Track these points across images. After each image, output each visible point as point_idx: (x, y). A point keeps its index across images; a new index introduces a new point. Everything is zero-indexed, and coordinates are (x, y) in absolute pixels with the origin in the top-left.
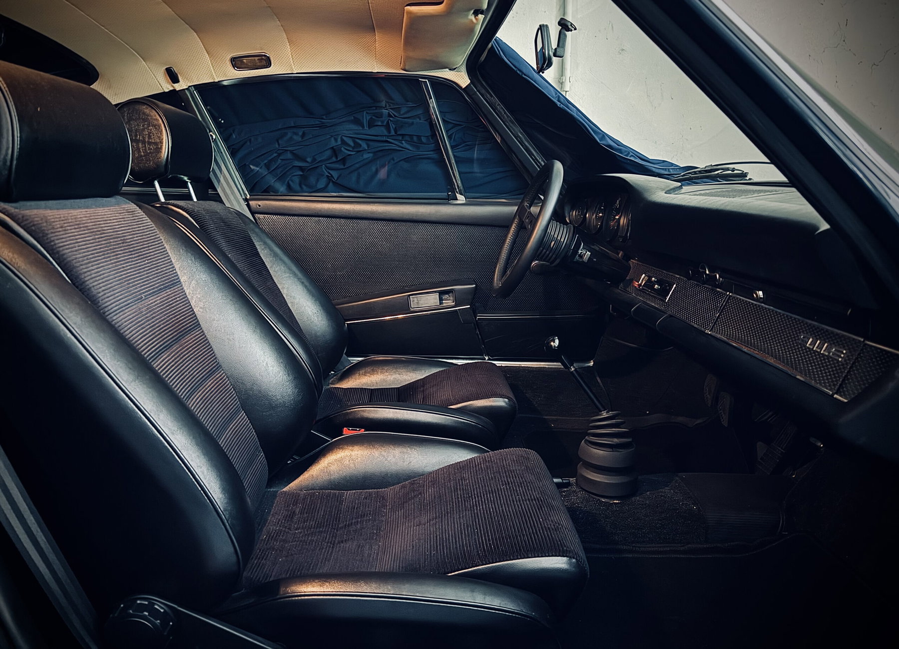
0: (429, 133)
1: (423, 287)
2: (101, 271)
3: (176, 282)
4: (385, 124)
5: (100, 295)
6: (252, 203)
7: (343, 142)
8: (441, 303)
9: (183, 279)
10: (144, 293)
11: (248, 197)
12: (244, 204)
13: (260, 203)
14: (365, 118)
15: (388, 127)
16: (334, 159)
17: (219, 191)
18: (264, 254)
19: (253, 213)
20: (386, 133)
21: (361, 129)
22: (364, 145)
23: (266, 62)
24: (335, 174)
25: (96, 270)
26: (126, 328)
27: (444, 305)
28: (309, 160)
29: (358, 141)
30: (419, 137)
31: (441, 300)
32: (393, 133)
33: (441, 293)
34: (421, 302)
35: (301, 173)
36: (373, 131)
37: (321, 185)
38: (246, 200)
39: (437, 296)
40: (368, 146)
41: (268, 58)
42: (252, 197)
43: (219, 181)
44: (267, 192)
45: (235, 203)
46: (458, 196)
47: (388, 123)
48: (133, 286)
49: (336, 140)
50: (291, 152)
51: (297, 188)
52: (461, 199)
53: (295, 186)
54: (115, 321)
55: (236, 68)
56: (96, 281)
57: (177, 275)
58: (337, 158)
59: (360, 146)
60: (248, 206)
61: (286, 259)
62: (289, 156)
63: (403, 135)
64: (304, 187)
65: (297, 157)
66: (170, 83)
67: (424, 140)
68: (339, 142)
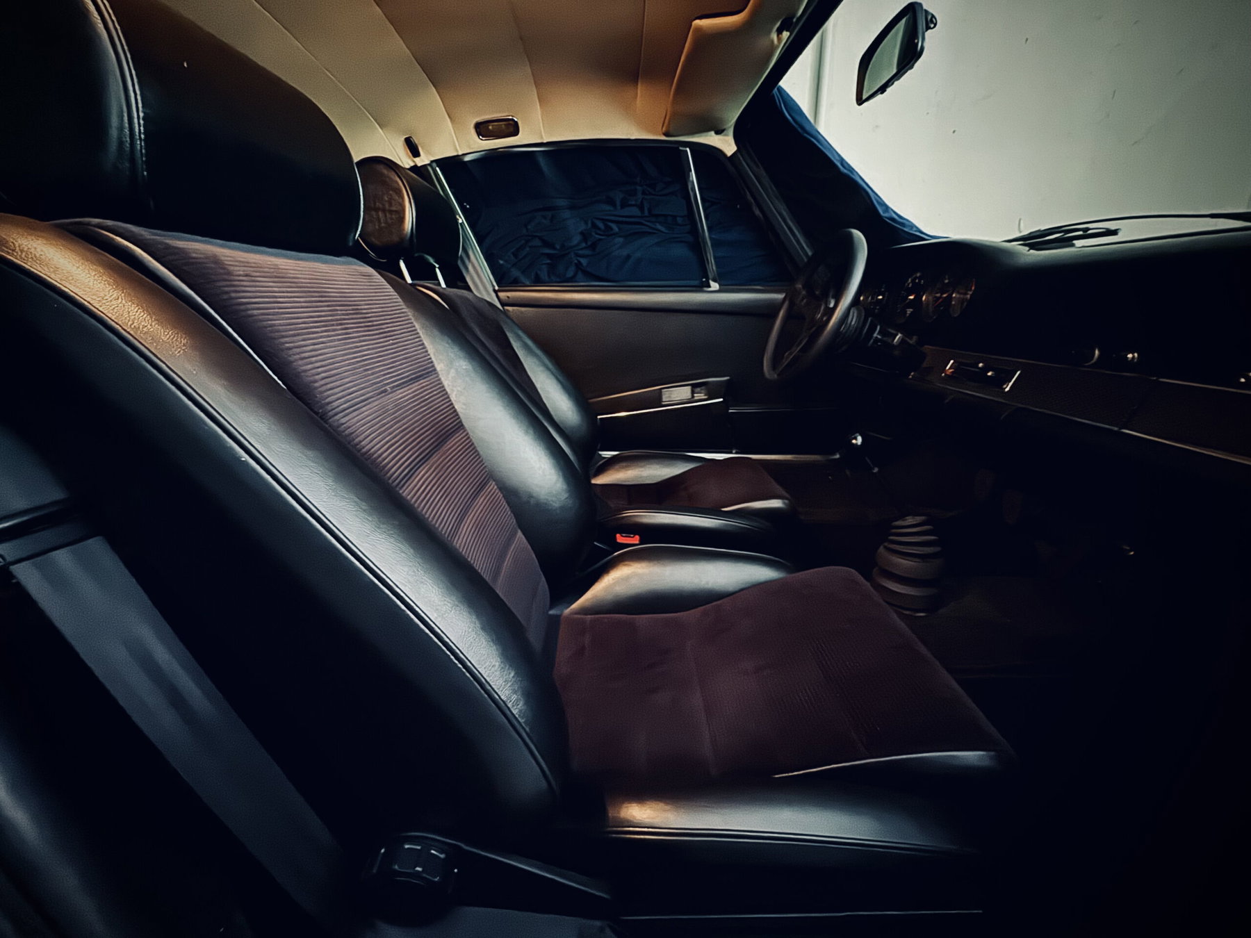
0: (685, 213)
1: (676, 379)
2: (320, 349)
3: (430, 371)
4: (638, 203)
5: (316, 385)
6: (501, 295)
7: (594, 225)
8: (693, 397)
9: (439, 367)
10: (388, 384)
11: (497, 288)
12: (493, 295)
13: (509, 294)
14: (618, 196)
15: (641, 208)
16: (584, 245)
17: (468, 279)
18: (516, 345)
19: (503, 304)
20: (639, 213)
21: (612, 208)
22: (615, 227)
23: (512, 128)
24: (584, 261)
25: (312, 347)
26: (363, 436)
27: (696, 398)
28: (558, 247)
29: (610, 224)
30: (674, 217)
31: (693, 393)
32: (646, 213)
33: (694, 386)
34: (673, 396)
35: (549, 261)
36: (627, 211)
37: (570, 274)
38: (495, 292)
39: (689, 388)
40: (619, 229)
41: (516, 123)
42: (501, 288)
43: (467, 269)
44: (514, 284)
45: (484, 293)
46: (712, 283)
47: (642, 202)
48: (373, 374)
49: (586, 223)
50: (540, 238)
51: (547, 279)
52: (715, 286)
53: (544, 275)
54: (345, 425)
55: (481, 137)
56: (312, 363)
57: (432, 362)
58: (586, 243)
59: (612, 229)
60: (497, 296)
61: (538, 352)
62: (537, 242)
63: (657, 216)
64: (553, 278)
65: (546, 244)
66: (410, 157)
67: (679, 220)
68: (590, 225)
